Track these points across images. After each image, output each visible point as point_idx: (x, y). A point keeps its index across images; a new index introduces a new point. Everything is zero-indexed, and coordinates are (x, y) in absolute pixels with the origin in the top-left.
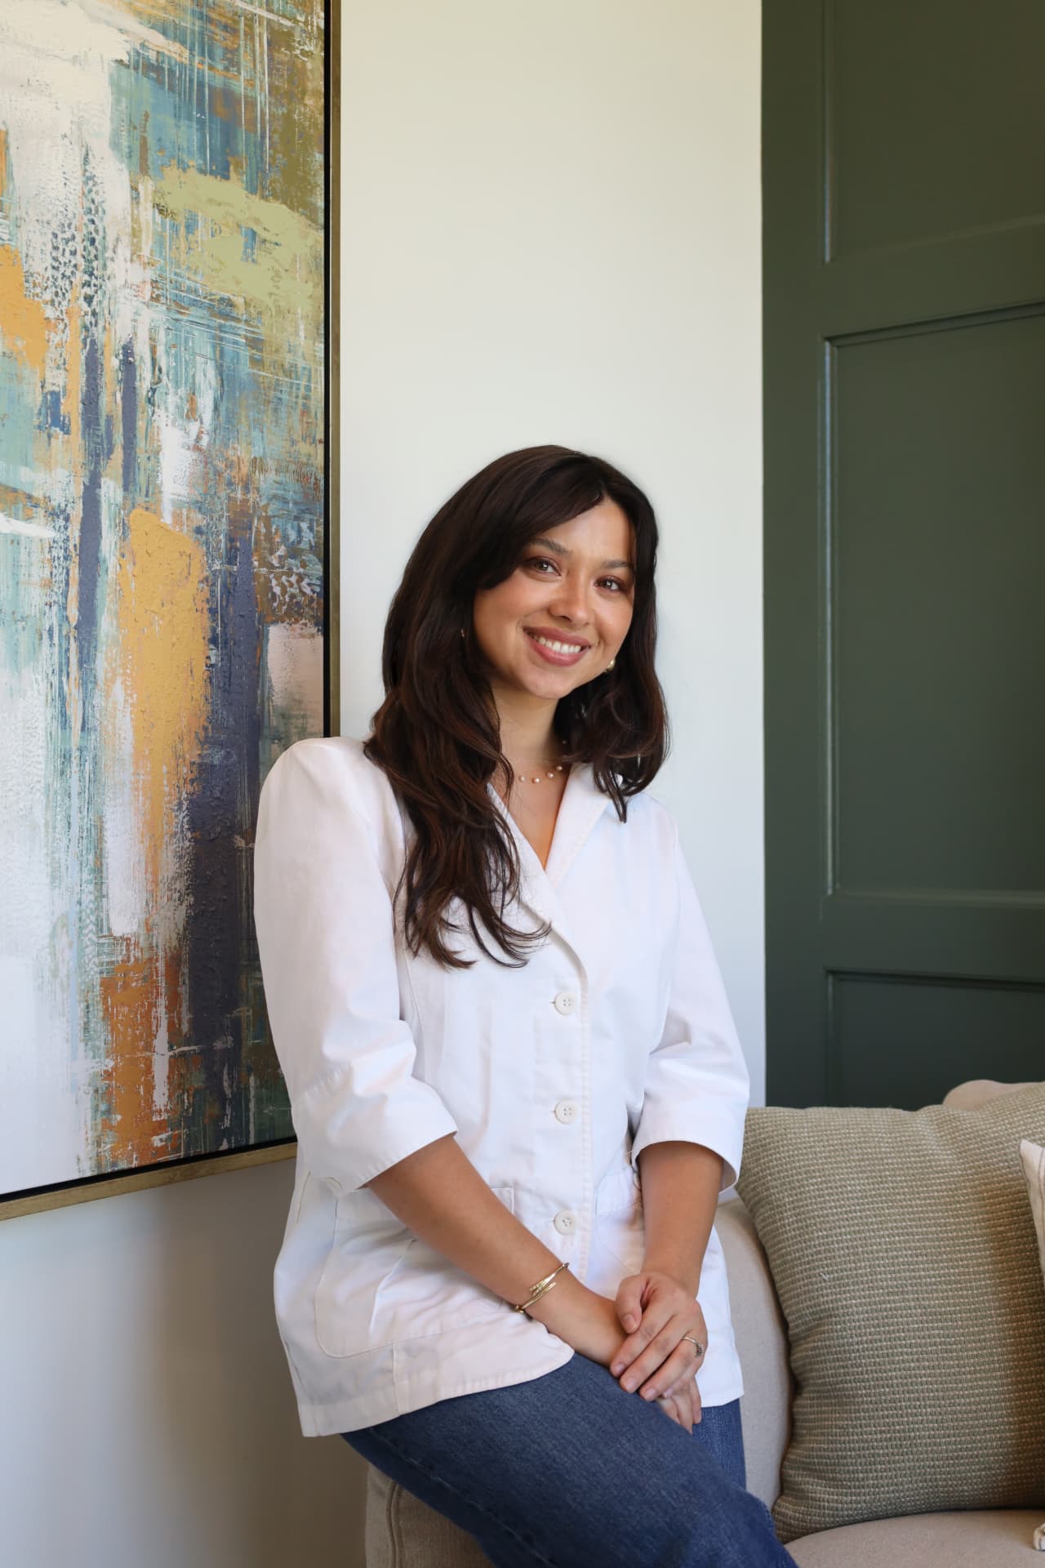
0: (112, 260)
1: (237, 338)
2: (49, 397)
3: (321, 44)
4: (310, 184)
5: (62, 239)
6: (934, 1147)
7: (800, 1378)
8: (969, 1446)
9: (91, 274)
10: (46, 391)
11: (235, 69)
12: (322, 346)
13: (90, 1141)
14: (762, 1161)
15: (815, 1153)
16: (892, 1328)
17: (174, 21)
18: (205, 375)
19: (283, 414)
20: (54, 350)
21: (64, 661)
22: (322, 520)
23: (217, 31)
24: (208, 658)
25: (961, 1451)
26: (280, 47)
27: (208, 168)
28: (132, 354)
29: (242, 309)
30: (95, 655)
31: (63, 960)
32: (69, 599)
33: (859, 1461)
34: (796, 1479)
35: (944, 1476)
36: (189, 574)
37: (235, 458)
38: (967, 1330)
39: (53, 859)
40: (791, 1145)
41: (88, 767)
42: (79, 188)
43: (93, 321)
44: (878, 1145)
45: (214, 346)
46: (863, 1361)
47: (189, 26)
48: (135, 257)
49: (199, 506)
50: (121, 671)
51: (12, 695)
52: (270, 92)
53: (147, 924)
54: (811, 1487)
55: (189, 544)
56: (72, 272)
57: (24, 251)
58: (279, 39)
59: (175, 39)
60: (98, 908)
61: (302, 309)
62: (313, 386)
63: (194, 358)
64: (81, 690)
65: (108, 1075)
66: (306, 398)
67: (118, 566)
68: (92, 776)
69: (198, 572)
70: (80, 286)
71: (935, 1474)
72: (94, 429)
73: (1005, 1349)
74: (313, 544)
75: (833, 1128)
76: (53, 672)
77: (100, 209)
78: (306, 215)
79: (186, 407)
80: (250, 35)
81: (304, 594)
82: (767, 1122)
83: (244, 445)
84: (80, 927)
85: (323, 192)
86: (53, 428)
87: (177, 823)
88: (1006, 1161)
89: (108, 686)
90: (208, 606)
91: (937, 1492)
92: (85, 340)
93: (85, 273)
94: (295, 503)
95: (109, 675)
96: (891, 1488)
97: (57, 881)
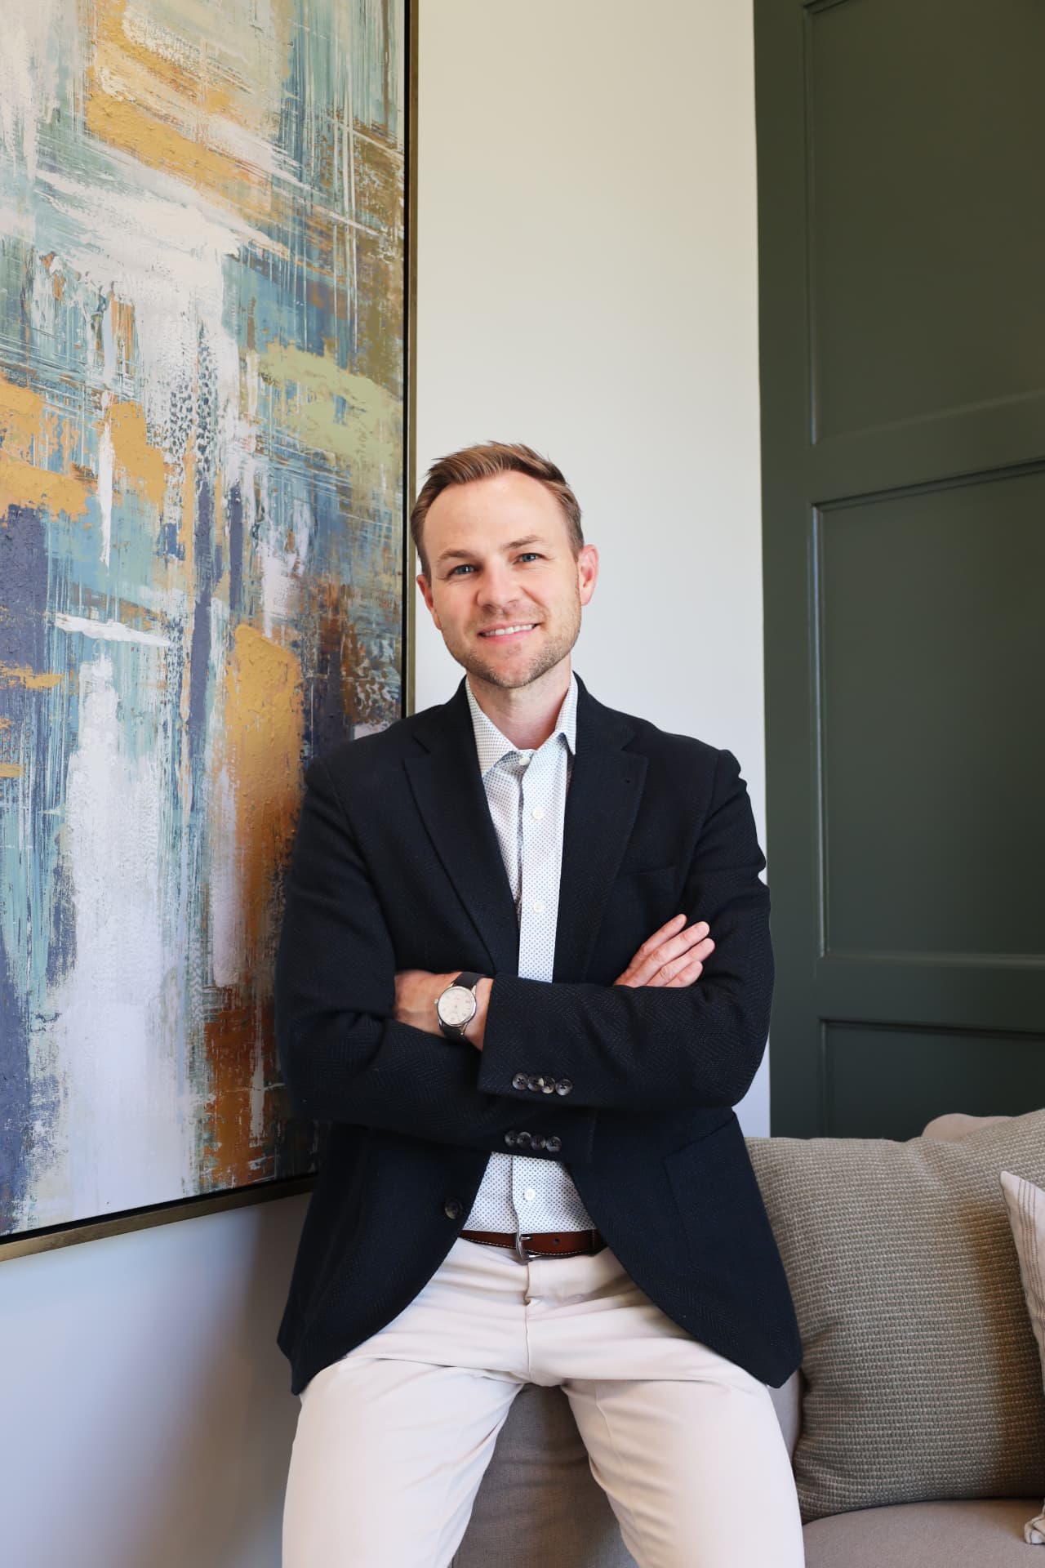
0: (223, 417)
1: (329, 486)
2: (166, 528)
3: (401, 251)
4: (391, 363)
5: (180, 398)
6: (923, 1174)
7: (809, 1377)
8: (962, 1443)
9: (205, 428)
10: (164, 523)
11: (329, 267)
12: (401, 495)
13: (193, 1165)
14: (774, 1185)
15: (820, 1179)
16: (891, 1335)
17: (277, 226)
18: (301, 515)
19: (368, 550)
20: (171, 489)
21: (176, 751)
22: (400, 639)
23: (314, 235)
24: (302, 751)
25: (955, 1447)
26: (367, 252)
27: (306, 345)
28: (239, 495)
29: (333, 463)
30: (204, 747)
31: (172, 1008)
32: (181, 699)
33: (864, 1454)
34: (808, 1467)
35: (939, 1470)
36: (287, 680)
37: (326, 585)
38: (957, 1338)
39: (165, 920)
40: (798, 1171)
41: (196, 841)
42: (195, 356)
43: (206, 467)
44: (874, 1172)
45: (309, 492)
46: (866, 1365)
47: (290, 230)
48: (242, 416)
49: (295, 624)
50: (227, 761)
51: (130, 779)
52: (358, 288)
53: (246, 977)
54: (821, 1475)
55: (286, 654)
56: (188, 426)
57: (147, 407)
58: (366, 245)
59: (278, 240)
60: (204, 963)
61: (385, 465)
62: (393, 528)
63: (292, 502)
64: (191, 777)
65: (210, 1107)
66: (387, 537)
67: (225, 673)
68: (200, 849)
69: (294, 678)
70: (195, 437)
71: (931, 1467)
72: (206, 557)
73: (991, 1355)
74: (393, 658)
75: (834, 1156)
76: (167, 760)
77: (213, 375)
78: (388, 389)
79: (285, 541)
80: (342, 240)
81: (385, 700)
82: (777, 1151)
83: (334, 573)
84: (187, 979)
85: (402, 370)
86: (170, 555)
87: (274, 891)
88: (987, 1187)
89: (216, 773)
90: (302, 708)
91: (933, 1484)
92: (198, 483)
93: (200, 427)
94: (378, 624)
95: (217, 764)
96: (893, 1480)
97: (168, 939)
